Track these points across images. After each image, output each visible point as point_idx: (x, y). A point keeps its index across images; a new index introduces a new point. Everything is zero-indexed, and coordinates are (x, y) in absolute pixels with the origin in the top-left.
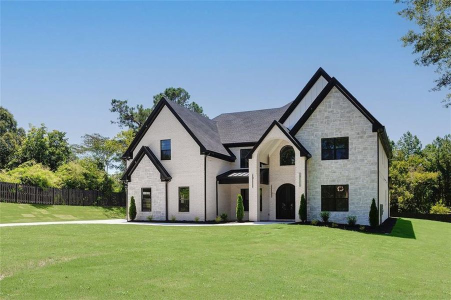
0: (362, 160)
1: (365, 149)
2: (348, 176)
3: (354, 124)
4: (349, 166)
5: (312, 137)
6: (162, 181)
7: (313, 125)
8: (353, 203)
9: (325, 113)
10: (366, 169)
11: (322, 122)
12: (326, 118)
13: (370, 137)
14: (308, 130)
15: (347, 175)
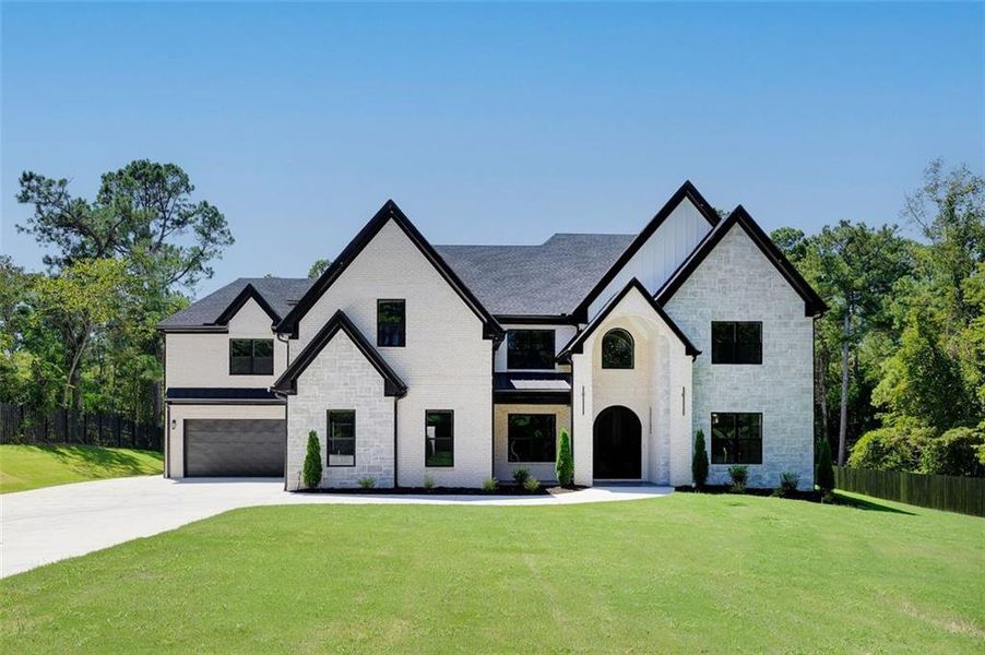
0: (787, 368)
1: (791, 346)
2: (761, 397)
3: (773, 299)
4: (763, 378)
5: (694, 316)
6: (387, 394)
7: (694, 294)
8: (771, 449)
9: (719, 272)
10: (794, 385)
11: (712, 290)
12: (720, 281)
13: (801, 325)
14: (685, 302)
15: (759, 394)
